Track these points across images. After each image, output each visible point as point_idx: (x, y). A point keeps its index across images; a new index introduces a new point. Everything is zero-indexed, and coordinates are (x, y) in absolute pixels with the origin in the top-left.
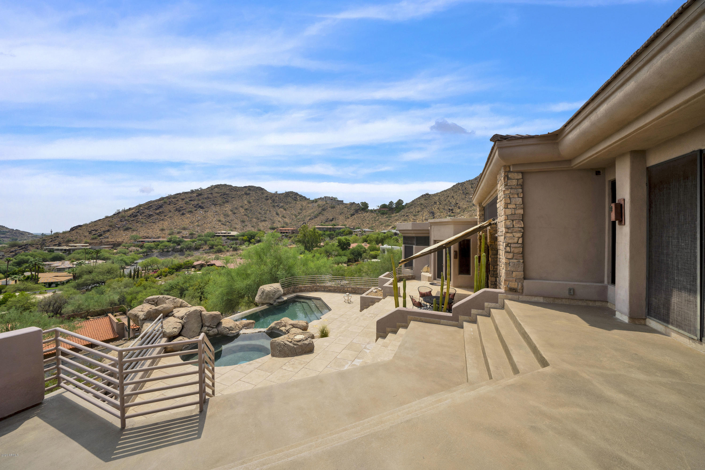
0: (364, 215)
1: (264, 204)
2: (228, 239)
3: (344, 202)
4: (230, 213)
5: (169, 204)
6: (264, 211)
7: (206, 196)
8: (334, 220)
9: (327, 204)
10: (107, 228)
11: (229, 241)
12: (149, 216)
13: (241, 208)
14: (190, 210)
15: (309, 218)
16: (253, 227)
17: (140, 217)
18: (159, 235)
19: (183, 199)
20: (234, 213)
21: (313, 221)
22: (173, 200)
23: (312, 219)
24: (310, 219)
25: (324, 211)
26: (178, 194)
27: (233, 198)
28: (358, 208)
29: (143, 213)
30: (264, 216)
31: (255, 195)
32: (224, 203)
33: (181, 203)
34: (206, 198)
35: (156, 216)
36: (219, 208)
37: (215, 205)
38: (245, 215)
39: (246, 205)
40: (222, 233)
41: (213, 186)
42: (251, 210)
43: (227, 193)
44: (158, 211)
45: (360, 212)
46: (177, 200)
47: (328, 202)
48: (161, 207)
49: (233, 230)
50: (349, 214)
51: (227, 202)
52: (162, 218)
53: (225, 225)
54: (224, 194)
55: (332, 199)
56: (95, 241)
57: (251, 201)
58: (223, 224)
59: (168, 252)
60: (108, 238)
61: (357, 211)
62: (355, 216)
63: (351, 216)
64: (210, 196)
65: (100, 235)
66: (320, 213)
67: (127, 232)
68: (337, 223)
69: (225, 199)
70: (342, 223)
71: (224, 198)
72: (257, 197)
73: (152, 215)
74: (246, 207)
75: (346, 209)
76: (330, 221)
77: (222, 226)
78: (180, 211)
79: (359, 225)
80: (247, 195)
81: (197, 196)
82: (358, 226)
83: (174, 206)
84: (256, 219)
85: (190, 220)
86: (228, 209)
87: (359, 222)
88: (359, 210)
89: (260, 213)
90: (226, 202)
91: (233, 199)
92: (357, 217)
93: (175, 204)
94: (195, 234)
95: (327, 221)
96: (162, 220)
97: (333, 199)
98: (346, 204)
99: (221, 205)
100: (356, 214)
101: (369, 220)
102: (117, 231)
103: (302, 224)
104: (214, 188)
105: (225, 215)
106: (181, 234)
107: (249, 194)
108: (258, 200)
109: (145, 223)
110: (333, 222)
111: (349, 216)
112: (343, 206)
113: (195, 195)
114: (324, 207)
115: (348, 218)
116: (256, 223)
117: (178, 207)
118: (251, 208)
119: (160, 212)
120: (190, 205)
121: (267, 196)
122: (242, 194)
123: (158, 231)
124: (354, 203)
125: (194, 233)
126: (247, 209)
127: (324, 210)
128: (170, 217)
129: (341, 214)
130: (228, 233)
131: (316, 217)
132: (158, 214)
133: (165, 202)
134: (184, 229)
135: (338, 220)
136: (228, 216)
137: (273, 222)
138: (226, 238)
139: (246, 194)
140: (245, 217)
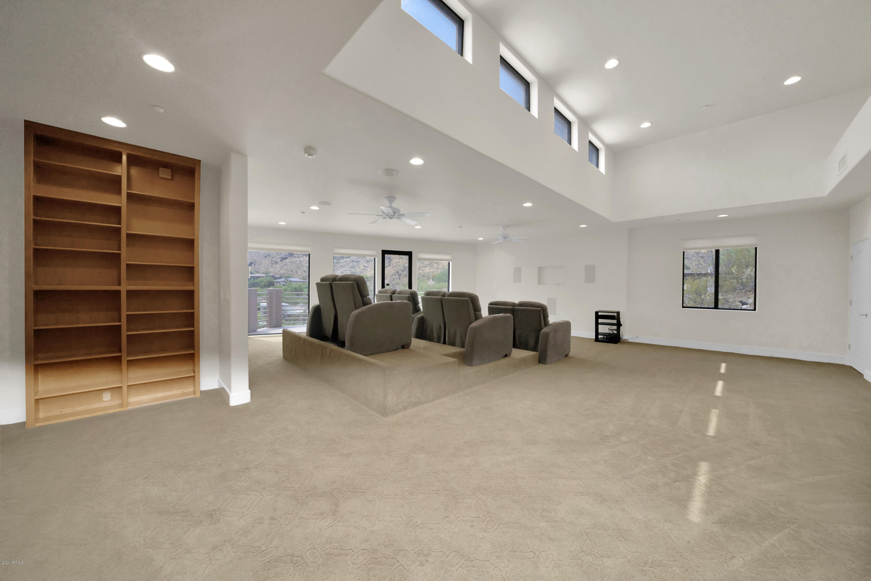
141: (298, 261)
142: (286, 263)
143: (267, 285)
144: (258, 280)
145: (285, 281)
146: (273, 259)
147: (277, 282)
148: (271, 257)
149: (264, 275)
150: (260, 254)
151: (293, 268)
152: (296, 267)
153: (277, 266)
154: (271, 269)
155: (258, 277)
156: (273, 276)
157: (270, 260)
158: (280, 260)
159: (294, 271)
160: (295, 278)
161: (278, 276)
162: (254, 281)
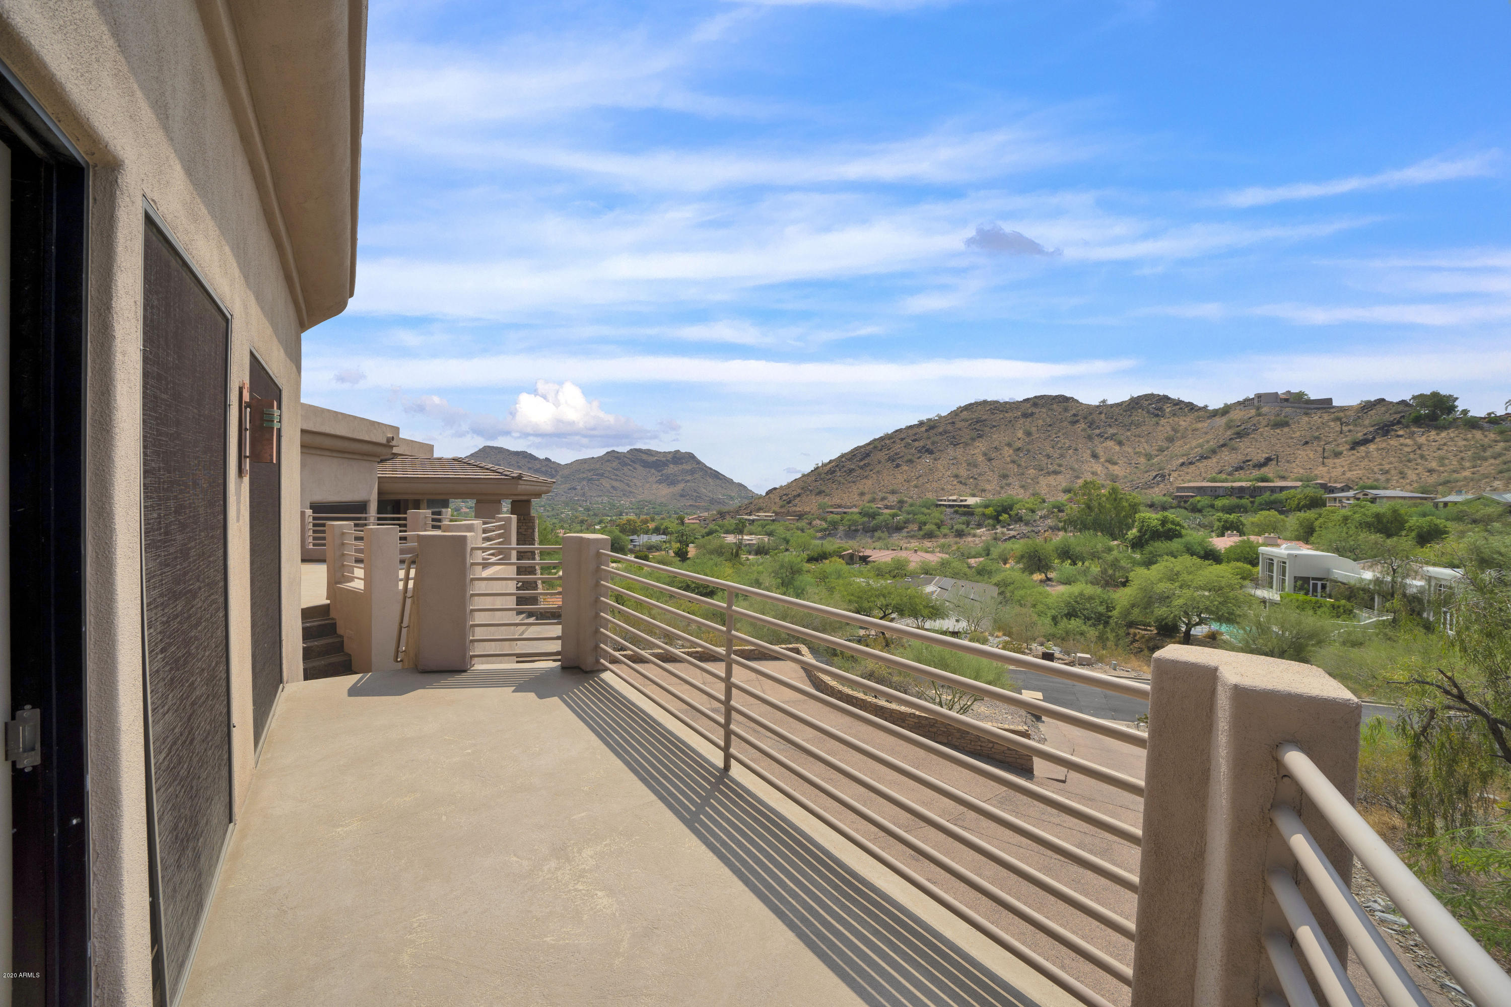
0: (1422, 440)
1: (1063, 434)
2: (956, 512)
3: (1335, 403)
4: (981, 458)
5: (881, 450)
6: (1059, 451)
7: (941, 430)
8: (1274, 462)
9: (1259, 415)
10: (799, 491)
11: (958, 516)
12: (850, 471)
13: (1006, 448)
14: (910, 457)
15: (1181, 461)
16: (1022, 487)
17: (838, 474)
18: (855, 503)
19: (902, 439)
20: (990, 460)
21: (1192, 468)
22: (887, 442)
23: (1191, 463)
24: (1183, 464)
25: (1241, 437)
26: (897, 431)
27: (994, 426)
28: (1398, 416)
29: (843, 466)
30: (1058, 461)
31: (1045, 415)
32: (973, 439)
33: (898, 447)
34: (941, 434)
35: (859, 471)
36: (962, 450)
37: (955, 445)
38: (1013, 462)
39: (1019, 439)
40: (949, 501)
41: (960, 407)
42: (1028, 451)
43: (984, 417)
44: (862, 463)
45: (1401, 433)
46: (894, 442)
47: (1265, 410)
48: (868, 455)
49: (977, 494)
50: (1346, 442)
51: (980, 436)
52: (866, 474)
53: (965, 484)
54: (977, 422)
55: (1286, 400)
56: (783, 510)
57: (1034, 429)
58: (961, 482)
59: (856, 531)
60: (796, 506)
61: (1385, 429)
62: (1372, 447)
63: (1352, 449)
64: (949, 427)
65: (789, 502)
66: (1223, 445)
67: (818, 498)
68: (1282, 473)
69: (979, 430)
70: (1301, 471)
71: (975, 428)
72: (1048, 419)
73: (853, 469)
74: (1019, 444)
75: (1336, 426)
76: (1254, 466)
77: (959, 486)
78: (893, 461)
79: (1383, 478)
80: (1027, 417)
81: (927, 431)
82: (1377, 480)
83: (887, 452)
84: (1035, 469)
85: (905, 477)
86: (979, 450)
87: (1387, 467)
88: (1399, 422)
89: (1048, 457)
90: (978, 437)
91: (995, 429)
92: (1378, 449)
93: (888, 450)
94: (906, 502)
95: (1241, 468)
96: (866, 477)
97: (1291, 400)
98: (1342, 409)
99: (966, 444)
100: (1377, 440)
101: (1441, 460)
102: (808, 495)
103: (1151, 477)
104: (961, 412)
105: (969, 464)
106: (886, 502)
107: (1032, 414)
108: (1050, 425)
109: (843, 483)
110: (1264, 470)
111: (1344, 448)
112: (1326, 417)
113: (923, 429)
114: (1243, 427)
115: (1337, 455)
116: (1032, 480)
117: (892, 454)
118: (1030, 447)
119: (865, 465)
120: (912, 448)
121: (1074, 415)
122: (1015, 418)
123: (855, 496)
124: (1381, 401)
125: (905, 499)
126: (1019, 449)
127: (1240, 435)
128: (878, 472)
129: (1307, 443)
130: (962, 501)
131: (1203, 457)
132: (861, 468)
133: (875, 447)
134: (893, 492)
135: (1288, 462)
136: (976, 466)
137: (1076, 474)
138: (952, 510)
139: (1025, 415)
140: (1011, 465)
141: (1406, 445)
142: (1367, 453)
143: (1304, 506)
144: (1283, 495)
145: (1358, 496)
146: (1327, 447)
147: (1335, 499)
148: (1323, 443)
149: (1299, 484)
150: (1292, 438)
151: (1391, 463)
152: (1401, 462)
153: (1336, 461)
154: (1321, 468)
155: (1282, 489)
156: (1324, 486)
157: (1320, 449)
158: (1348, 447)
159: (1393, 472)
160: (1394, 488)
161: (1339, 485)
162: (1273, 498)
